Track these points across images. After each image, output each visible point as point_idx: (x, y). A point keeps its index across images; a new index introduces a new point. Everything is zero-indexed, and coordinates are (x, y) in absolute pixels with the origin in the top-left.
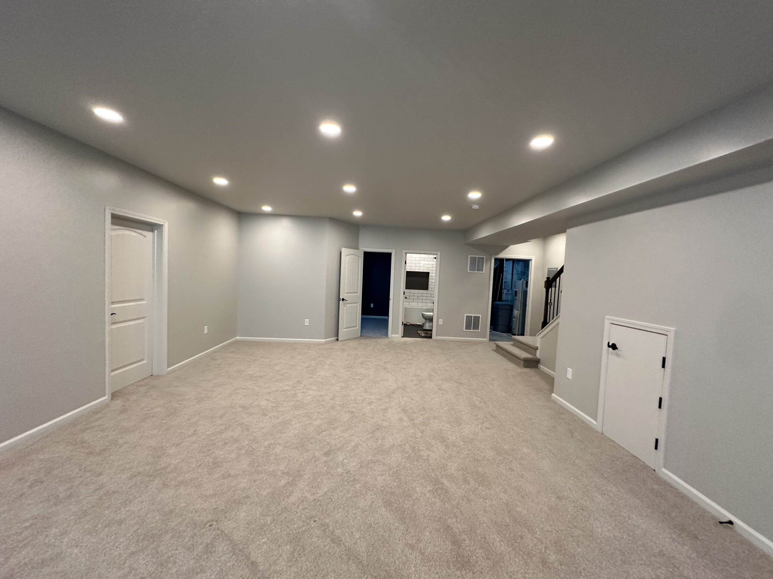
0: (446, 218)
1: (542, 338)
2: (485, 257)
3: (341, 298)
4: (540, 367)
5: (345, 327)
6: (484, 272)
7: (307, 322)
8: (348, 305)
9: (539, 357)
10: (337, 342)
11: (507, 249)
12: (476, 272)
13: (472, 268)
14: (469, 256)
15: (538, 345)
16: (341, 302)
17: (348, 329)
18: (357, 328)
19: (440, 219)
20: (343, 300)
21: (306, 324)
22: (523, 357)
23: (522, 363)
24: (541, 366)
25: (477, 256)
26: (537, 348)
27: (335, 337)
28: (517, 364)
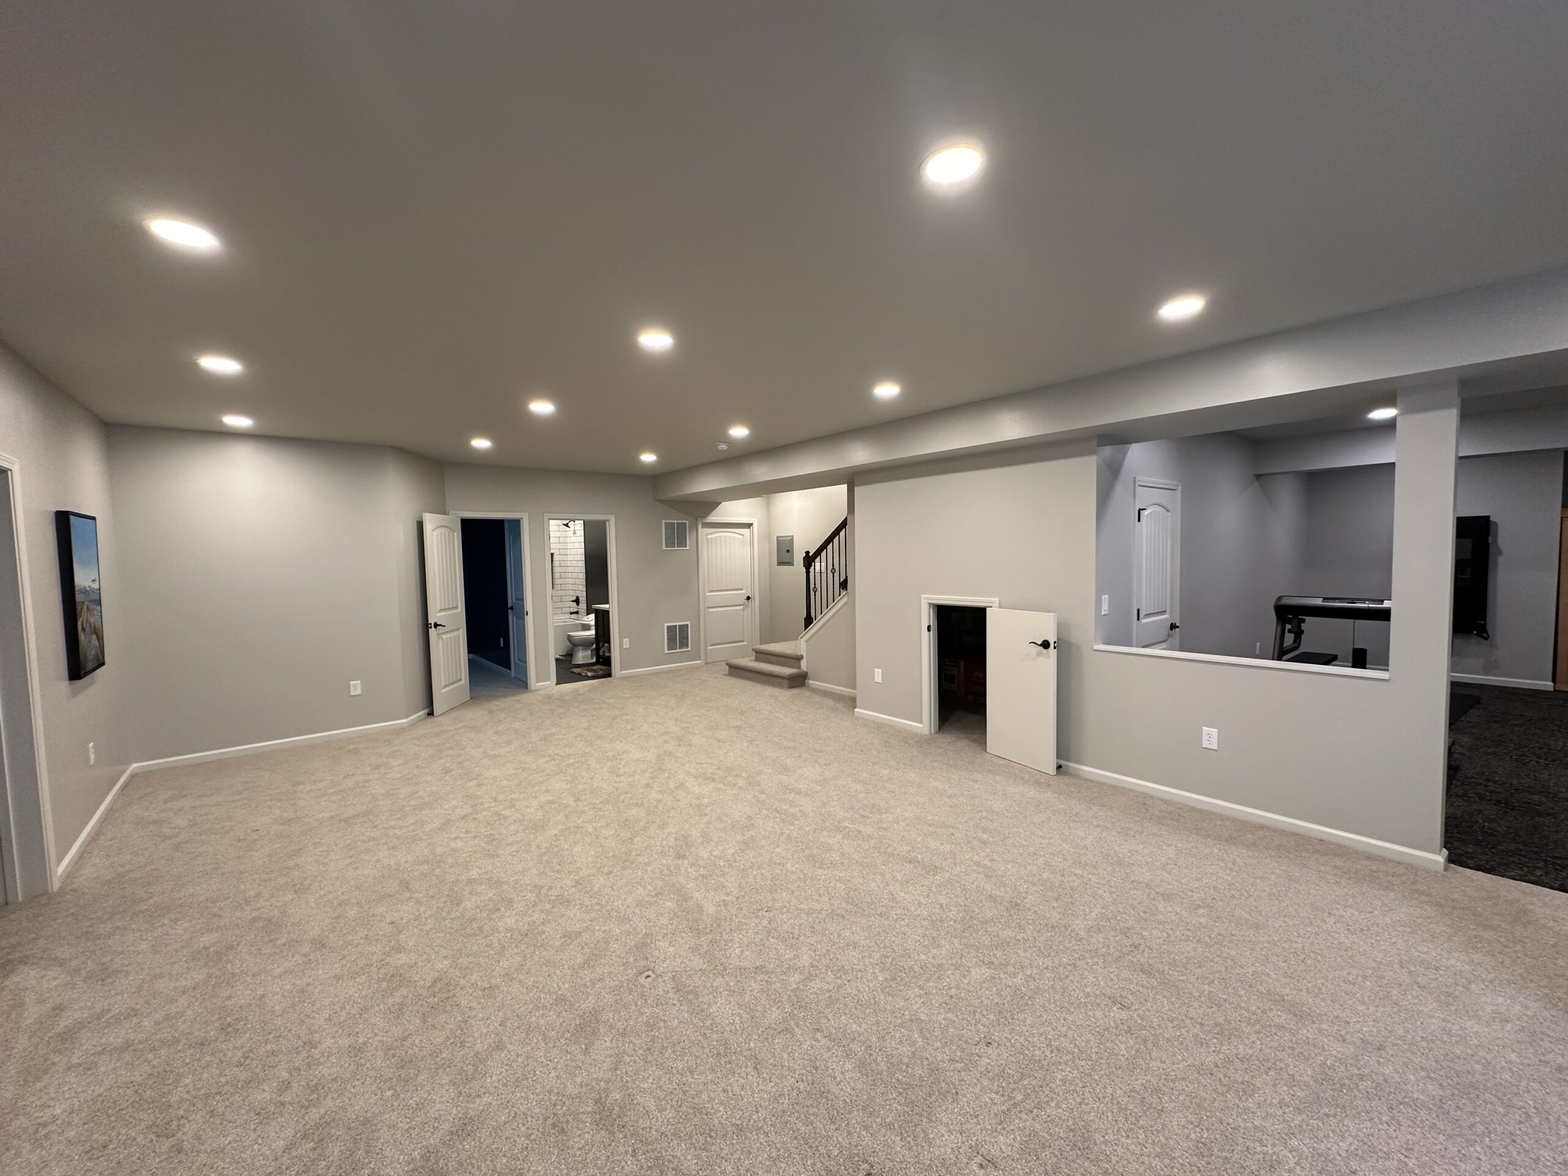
0: (648, 458)
1: (807, 641)
2: (687, 522)
3: (432, 621)
4: (808, 683)
5: (443, 685)
6: (688, 548)
7: (356, 687)
8: (444, 636)
9: (805, 670)
10: (431, 720)
11: (718, 508)
12: (676, 548)
13: (670, 543)
14: (664, 522)
15: (803, 652)
16: (432, 631)
17: (449, 688)
18: (463, 682)
19: (638, 459)
20: (436, 625)
21: (353, 693)
22: (787, 674)
23: (786, 682)
24: (810, 682)
25: (675, 522)
26: (802, 657)
27: (423, 709)
28: (781, 686)
